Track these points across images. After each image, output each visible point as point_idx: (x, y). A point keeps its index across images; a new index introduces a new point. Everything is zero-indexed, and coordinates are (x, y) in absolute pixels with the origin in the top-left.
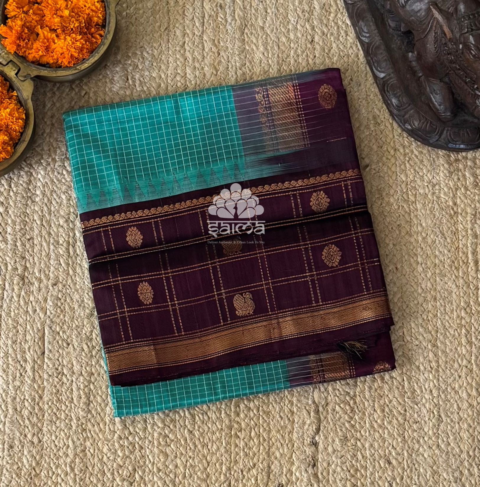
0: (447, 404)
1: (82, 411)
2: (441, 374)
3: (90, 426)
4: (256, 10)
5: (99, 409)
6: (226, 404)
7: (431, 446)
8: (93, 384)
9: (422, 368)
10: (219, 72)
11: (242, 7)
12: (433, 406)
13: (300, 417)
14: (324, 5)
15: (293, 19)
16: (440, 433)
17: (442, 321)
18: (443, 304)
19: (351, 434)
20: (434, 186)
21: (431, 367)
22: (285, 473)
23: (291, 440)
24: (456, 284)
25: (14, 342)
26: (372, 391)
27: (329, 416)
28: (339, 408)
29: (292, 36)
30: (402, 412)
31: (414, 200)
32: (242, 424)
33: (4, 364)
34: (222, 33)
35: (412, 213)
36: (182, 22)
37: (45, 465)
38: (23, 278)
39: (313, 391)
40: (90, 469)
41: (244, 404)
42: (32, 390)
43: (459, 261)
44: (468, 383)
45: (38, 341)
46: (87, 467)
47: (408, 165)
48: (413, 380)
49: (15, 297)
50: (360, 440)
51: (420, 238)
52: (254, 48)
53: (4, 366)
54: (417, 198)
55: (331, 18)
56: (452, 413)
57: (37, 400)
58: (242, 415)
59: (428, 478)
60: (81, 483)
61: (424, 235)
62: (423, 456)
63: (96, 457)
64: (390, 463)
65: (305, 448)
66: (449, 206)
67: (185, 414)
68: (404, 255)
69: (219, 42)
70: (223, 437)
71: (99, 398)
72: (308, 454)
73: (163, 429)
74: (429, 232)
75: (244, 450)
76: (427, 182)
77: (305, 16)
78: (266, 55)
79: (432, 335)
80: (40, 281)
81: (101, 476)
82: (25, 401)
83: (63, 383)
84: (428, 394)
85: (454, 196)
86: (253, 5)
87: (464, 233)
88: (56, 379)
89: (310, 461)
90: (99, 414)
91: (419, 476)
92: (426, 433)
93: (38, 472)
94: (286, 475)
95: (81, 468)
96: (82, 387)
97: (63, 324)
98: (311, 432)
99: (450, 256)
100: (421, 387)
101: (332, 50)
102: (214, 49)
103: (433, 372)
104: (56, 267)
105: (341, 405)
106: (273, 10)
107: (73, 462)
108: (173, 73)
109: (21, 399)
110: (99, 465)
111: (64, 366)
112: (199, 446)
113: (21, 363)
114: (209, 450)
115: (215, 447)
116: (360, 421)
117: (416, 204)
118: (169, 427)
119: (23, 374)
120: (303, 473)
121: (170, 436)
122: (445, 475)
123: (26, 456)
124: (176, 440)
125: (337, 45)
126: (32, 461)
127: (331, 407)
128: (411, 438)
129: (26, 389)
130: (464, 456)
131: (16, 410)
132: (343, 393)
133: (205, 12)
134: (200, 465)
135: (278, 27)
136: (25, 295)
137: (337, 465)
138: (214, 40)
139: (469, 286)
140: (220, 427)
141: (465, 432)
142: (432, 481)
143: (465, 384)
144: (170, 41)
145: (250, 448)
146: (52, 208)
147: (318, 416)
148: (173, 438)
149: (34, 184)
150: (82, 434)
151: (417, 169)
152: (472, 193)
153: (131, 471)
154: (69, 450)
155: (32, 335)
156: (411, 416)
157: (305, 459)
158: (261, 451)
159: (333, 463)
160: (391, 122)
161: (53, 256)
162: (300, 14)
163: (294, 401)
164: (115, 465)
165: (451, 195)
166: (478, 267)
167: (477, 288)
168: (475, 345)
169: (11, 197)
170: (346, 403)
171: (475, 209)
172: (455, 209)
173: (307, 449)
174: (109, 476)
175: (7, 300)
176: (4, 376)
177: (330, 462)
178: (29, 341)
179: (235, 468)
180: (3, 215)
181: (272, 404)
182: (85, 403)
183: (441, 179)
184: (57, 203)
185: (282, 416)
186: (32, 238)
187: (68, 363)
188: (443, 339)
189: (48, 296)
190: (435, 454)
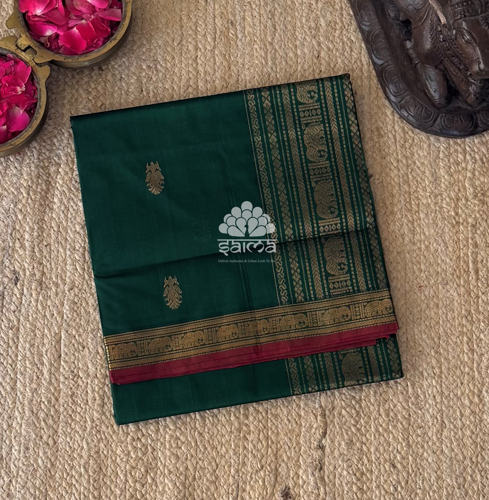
0: (449, 410)
1: (97, 413)
2: (444, 380)
3: (104, 428)
4: (266, 27)
5: (113, 411)
7: (435, 451)
8: (108, 386)
9: (425, 374)
10: (230, 85)
11: (251, 24)
12: (437, 412)
13: (307, 421)
14: (330, 22)
15: (300, 36)
16: (444, 439)
17: (444, 329)
18: (445, 312)
19: (356, 438)
20: (436, 196)
21: (434, 373)
22: (292, 476)
23: (298, 443)
24: (458, 292)
25: (32, 345)
26: (377, 395)
27: (335, 420)
28: (345, 412)
29: (299, 52)
30: (406, 416)
31: (417, 209)
32: (251, 426)
33: (22, 367)
34: (233, 49)
35: (415, 223)
36: (194, 37)
37: (60, 466)
38: (40, 283)
39: (320, 395)
40: (104, 470)
41: (253, 406)
42: (49, 392)
43: (460, 270)
44: (470, 390)
45: (55, 344)
46: (100, 468)
47: (410, 176)
48: (417, 386)
49: (33, 302)
50: (365, 444)
51: (423, 247)
53: (22, 369)
54: (420, 208)
55: (336, 35)
56: (455, 419)
57: (52, 401)
58: (251, 418)
59: (432, 483)
60: (95, 484)
61: (427, 243)
62: (427, 460)
63: (109, 458)
64: (394, 466)
65: (312, 451)
66: (451, 216)
67: (195, 417)
68: (408, 262)
69: (230, 57)
70: (232, 439)
72: (315, 458)
73: (175, 431)
74: (432, 241)
75: (252, 452)
76: (430, 192)
77: (311, 32)
78: (274, 69)
79: (435, 342)
80: (57, 285)
81: (114, 477)
82: (42, 403)
83: (78, 385)
84: (431, 399)
85: (456, 206)
86: (262, 21)
87: (465, 242)
88: (72, 382)
89: (317, 465)
91: (423, 480)
92: (430, 438)
93: (53, 473)
94: (293, 478)
95: (94, 470)
96: (97, 389)
97: (79, 327)
98: (318, 436)
99: (452, 265)
100: (424, 393)
101: (337, 65)
102: (225, 63)
103: (436, 378)
104: (72, 272)
105: (347, 409)
106: (281, 26)
107: (87, 463)
108: (185, 85)
109: (37, 401)
110: (112, 466)
111: (79, 368)
112: (209, 449)
113: (38, 366)
114: (218, 453)
115: (224, 449)
116: (365, 425)
117: (419, 214)
118: (180, 429)
119: (40, 377)
120: (310, 477)
121: (181, 438)
122: (448, 480)
123: (41, 458)
124: (186, 442)
125: (342, 61)
126: (47, 463)
127: (337, 411)
128: (416, 443)
129: (43, 391)
130: (468, 462)
131: (32, 412)
132: (349, 397)
133: (218, 29)
134: (209, 468)
135: (286, 43)
136: (42, 300)
137: (343, 469)
138: (225, 55)
139: (470, 294)
140: (229, 430)
141: (468, 438)
142: (436, 487)
143: (467, 391)
144: (183, 54)
145: (258, 450)
146: (69, 214)
147: (325, 420)
148: (184, 440)
149: (52, 192)
150: (96, 435)
151: (419, 180)
152: (472, 204)
153: (144, 473)
154: (83, 451)
155: (50, 338)
156: (415, 421)
157: (312, 462)
158: (269, 453)
159: (340, 466)
160: (394, 134)
161: (69, 261)
162: (307, 31)
163: (302, 405)
164: (128, 467)
165: (453, 205)
166: (478, 276)
167: (478, 297)
168: (477, 353)
169: (29, 204)
170: (352, 408)
171: (475, 219)
172: (457, 218)
173: (314, 453)
174: (122, 478)
175: (26, 305)
176: (21, 379)
177: (337, 465)
178: (47, 345)
179: (243, 469)
180: (21, 222)
181: (280, 407)
182: (98, 405)
183: (442, 189)
184: (74, 210)
185: (290, 419)
186: (49, 245)
187: (83, 366)
188: (445, 346)
189: (64, 300)
190: (439, 459)
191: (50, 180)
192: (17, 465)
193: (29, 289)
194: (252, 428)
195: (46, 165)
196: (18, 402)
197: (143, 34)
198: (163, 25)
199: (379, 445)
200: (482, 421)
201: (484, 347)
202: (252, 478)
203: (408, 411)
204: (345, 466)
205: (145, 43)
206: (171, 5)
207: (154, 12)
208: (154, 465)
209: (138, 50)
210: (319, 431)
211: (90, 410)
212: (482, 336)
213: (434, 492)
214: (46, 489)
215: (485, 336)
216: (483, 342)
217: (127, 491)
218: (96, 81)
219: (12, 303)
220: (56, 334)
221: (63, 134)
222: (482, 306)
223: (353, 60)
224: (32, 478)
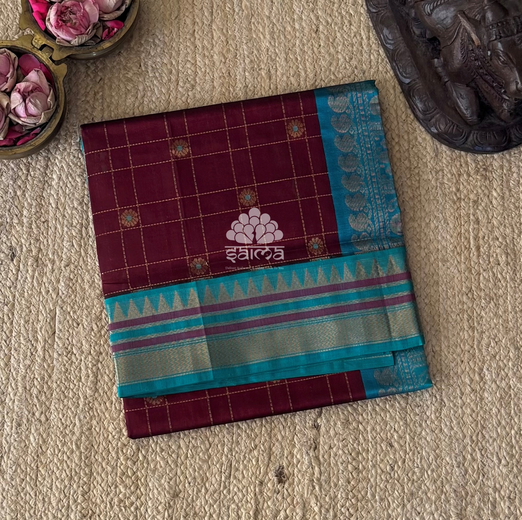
0: (449, 389)
1: (89, 390)
2: (443, 359)
3: (96, 405)
5: (106, 388)
7: (433, 430)
8: (101, 363)
10: (228, 60)
12: (436, 391)
15: (298, 9)
16: (443, 417)
17: (444, 306)
18: (445, 289)
19: (352, 417)
20: (437, 172)
22: (286, 455)
23: (294, 422)
24: (458, 269)
25: (27, 322)
29: (297, 26)
31: (417, 186)
33: (16, 343)
34: (230, 23)
35: (416, 199)
36: (191, 10)
37: (52, 443)
38: (37, 259)
40: (96, 447)
42: (42, 369)
43: (461, 246)
44: (470, 368)
45: (50, 321)
46: (92, 445)
47: (411, 153)
49: (29, 278)
50: (361, 424)
51: (423, 224)
52: (262, 37)
53: (16, 345)
54: (421, 185)
55: (335, 9)
56: (455, 398)
57: (46, 379)
59: (431, 462)
60: (87, 461)
61: (428, 221)
62: (426, 439)
63: (101, 435)
64: (391, 446)
65: (307, 431)
66: (452, 192)
69: (227, 31)
71: (106, 378)
72: (309, 437)
74: (432, 218)
75: (246, 432)
76: (430, 168)
77: (309, 6)
78: (273, 43)
79: (434, 319)
80: (53, 262)
81: (106, 454)
82: (35, 380)
83: (72, 362)
85: (457, 182)
87: (466, 220)
88: (66, 358)
89: (311, 444)
90: (106, 393)
91: (421, 459)
92: (428, 417)
93: (44, 450)
94: (287, 458)
95: (86, 446)
96: (90, 366)
97: (74, 304)
98: (313, 415)
99: (452, 241)
101: (336, 39)
102: (222, 37)
104: (69, 249)
107: (79, 439)
108: (184, 60)
109: (30, 378)
110: (104, 443)
111: (73, 345)
113: (33, 342)
114: (211, 432)
115: (217, 428)
116: (362, 405)
117: (420, 190)
119: (34, 353)
120: (304, 456)
122: (447, 459)
123: (33, 434)
125: (342, 35)
126: (38, 439)
128: (413, 422)
129: (36, 368)
130: (468, 440)
131: (25, 388)
134: (202, 446)
135: (284, 17)
136: (38, 277)
137: (339, 448)
138: (222, 29)
139: (470, 271)
141: (468, 416)
142: (434, 464)
143: (467, 369)
144: (181, 29)
145: (252, 430)
149: (51, 168)
150: (89, 412)
151: (420, 156)
152: (474, 179)
153: (135, 450)
154: (75, 428)
155: (45, 315)
156: (414, 400)
158: (263, 432)
159: (335, 445)
160: (395, 109)
161: (66, 238)
162: (305, 4)
164: (119, 444)
165: (454, 181)
166: (480, 253)
167: (479, 274)
168: (478, 330)
171: (477, 195)
172: (458, 195)
173: (309, 432)
174: (114, 455)
175: (22, 281)
176: (15, 355)
177: (332, 444)
178: (42, 321)
179: (236, 449)
180: (20, 198)
182: (92, 382)
183: (444, 165)
184: (72, 185)
186: (46, 221)
187: (77, 342)
188: (445, 325)
189: (60, 276)
190: (438, 437)
192: (9, 442)
193: (25, 265)
196: (11, 378)
199: (375, 424)
200: (483, 399)
201: (484, 325)
202: (245, 457)
208: (145, 443)
211: (83, 386)
212: (483, 313)
213: (433, 471)
214: (37, 465)
215: (486, 314)
216: (484, 320)
217: (118, 468)
219: (8, 279)
220: (51, 311)
222: (482, 284)
223: (353, 35)
224: (24, 454)
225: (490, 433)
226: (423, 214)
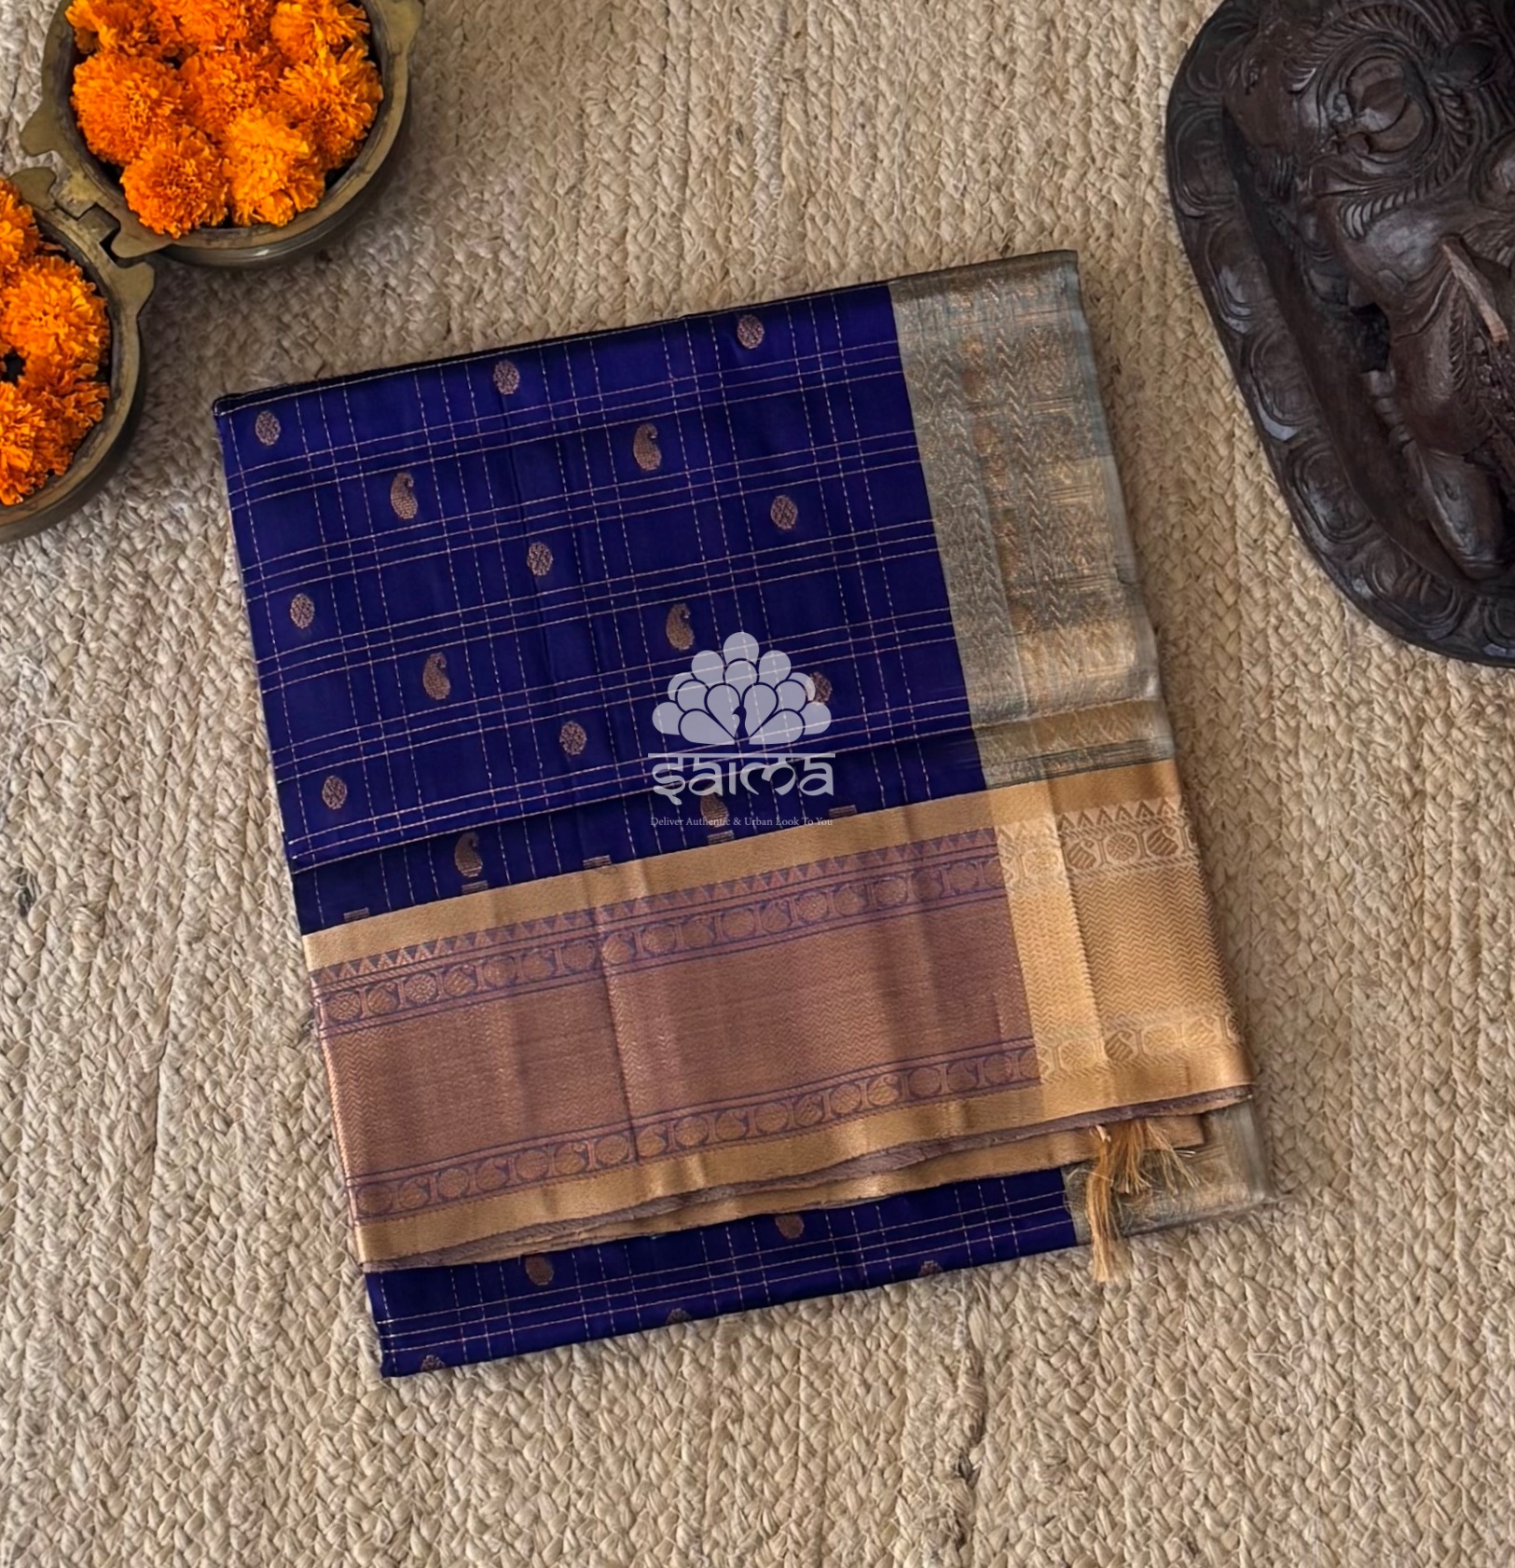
0: (1377, 1383)
1: (259, 1330)
2: (1359, 1288)
3: (280, 1378)
4: (846, 150)
5: (309, 1326)
6: (698, 1335)
7: (1324, 1507)
8: (298, 1246)
9: (1301, 1263)
11: (802, 138)
12: (1334, 1383)
13: (924, 1390)
14: (1049, 143)
15: (952, 181)
16: (1354, 1471)
17: (1364, 1125)
18: (1368, 1071)
19: (1078, 1450)
20: (1352, 706)
21: (1329, 1263)
22: (868, 1559)
23: (893, 1458)
24: (1411, 1013)
25: (68, 1108)
26: (1147, 1322)
27: (1013, 1391)
28: (1046, 1368)
29: (946, 232)
30: (1239, 1393)
31: (1290, 745)
32: (745, 1397)
33: (32, 1172)
34: (740, 214)
35: (1285, 786)
36: (620, 169)
37: (138, 1491)
38: (100, 915)
39: (969, 1309)
40: (275, 1510)
41: (753, 1335)
42: (114, 1257)
43: (1421, 941)
44: (1442, 1322)
45: (140, 1108)
46: (264, 1504)
47: (1273, 640)
48: (1275, 1300)
49: (74, 973)
50: (1104, 1473)
51: (1308, 864)
52: (834, 263)
53: (32, 1179)
54: (1302, 740)
55: (1067, 183)
56: (1392, 1412)
57: (123, 1286)
58: (746, 1372)
60: (246, 1553)
61: (1320, 854)
62: (1300, 1535)
63: (294, 1473)
64: (1194, 1550)
65: (936, 1485)
66: (1397, 770)
67: (571, 1358)
68: (1256, 909)
69: (728, 239)
70: (684, 1436)
71: (312, 1295)
72: (943, 1504)
73: (502, 1398)
74: (1336, 847)
75: (745, 1480)
76: (1332, 694)
77: (988, 173)
79: (1334, 1163)
80: (151, 924)
81: (307, 1533)
82: (90, 1291)
83: (207, 1240)
84: (1319, 1344)
85: (1414, 740)
86: (835, 134)
87: (1439, 857)
88: (186, 1228)
89: (948, 1528)
90: (311, 1342)
92: (1311, 1467)
93: (115, 1512)
95: (245, 1507)
96: (263, 1257)
98: (957, 1438)
99: (1395, 925)
100: (1297, 1322)
102: (711, 256)
103: (1336, 1279)
104: (203, 885)
105: (1053, 1360)
106: (895, 151)
107: (222, 1485)
108: (584, 320)
109: (75, 1282)
110: (301, 1500)
111: (211, 1187)
112: (610, 1461)
113: (85, 1172)
114: (638, 1475)
115: (656, 1465)
116: (1108, 1413)
117: (1297, 759)
118: (521, 1394)
119: (88, 1206)
121: (523, 1421)
123: (81, 1460)
124: (539, 1435)
126: (97, 1478)
127: (1019, 1364)
128: (1264, 1479)
129: (95, 1252)
130: (1427, 1547)
131: (59, 1314)
132: (1058, 1322)
133: (693, 148)
134: (608, 1520)
135: (906, 203)
136: (104, 968)
137: (1032, 1547)
138: (714, 232)
139: (1449, 1019)
140: (674, 1404)
141: (1431, 1472)
143: (1432, 1325)
144: (583, 223)
145: (764, 1475)
146: (203, 706)
147: (980, 1389)
148: (531, 1429)
149: (154, 632)
150: (254, 1400)
151: (1301, 653)
152: (1466, 737)
153: (399, 1527)
154: (212, 1448)
155: (123, 1088)
156: (1266, 1411)
157: (936, 1519)
158: (798, 1486)
159: (1020, 1537)
160: (1230, 503)
161: (194, 852)
162: (975, 166)
163: (909, 1340)
164: (349, 1505)
165: (1406, 738)
166: (1479, 966)
167: (1474, 1030)
168: (1465, 1205)
169: (79, 667)
170: (1067, 1356)
171: (1474, 785)
172: (1416, 781)
173: (942, 1489)
174: (331, 1537)
175: (51, 981)
176: (29, 1209)
177: (1012, 1533)
178: (113, 1108)
179: (714, 1533)
180: (53, 721)
181: (840, 1341)
182: (268, 1306)
183: (1373, 687)
184: (218, 691)
185: (870, 1380)
186: (134, 796)
187: (225, 1181)
188: (1366, 1180)
189: (174, 971)
190: (1337, 1532)
191: (149, 593)
193: (65, 930)
194: (748, 1402)
195: (140, 547)
196: (15, 1283)
197: (460, 152)
198: (524, 129)
199: (1147, 1477)
200: (1479, 1421)
201: (1487, 1190)
202: (740, 1561)
203: (1244, 1376)
204: (1038, 1537)
205: (464, 181)
206: (553, 70)
207: (499, 86)
208: (431, 1502)
209: (442, 203)
210: (961, 1422)
211: (238, 1319)
212: (1482, 1153)
214: (91, 1558)
215: (1492, 1155)
216: (1485, 1175)
218: (307, 292)
219: (10, 972)
220: (142, 1076)
221: (198, 451)
222: (1486, 1060)
223: (1115, 266)
224: (50, 1522)
225: (1497, 1529)
226: (1308, 834)
